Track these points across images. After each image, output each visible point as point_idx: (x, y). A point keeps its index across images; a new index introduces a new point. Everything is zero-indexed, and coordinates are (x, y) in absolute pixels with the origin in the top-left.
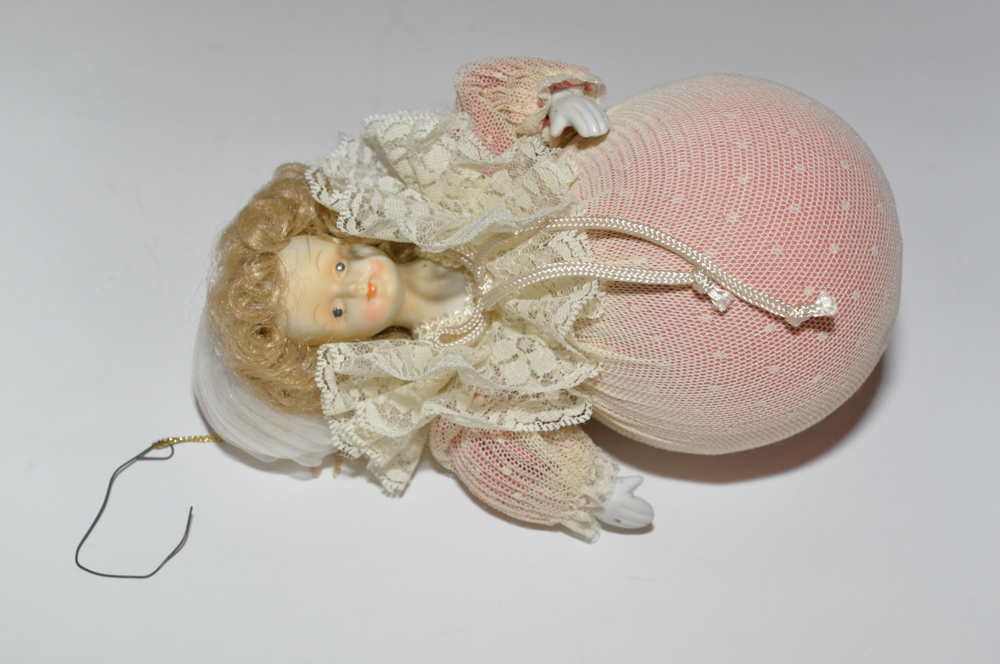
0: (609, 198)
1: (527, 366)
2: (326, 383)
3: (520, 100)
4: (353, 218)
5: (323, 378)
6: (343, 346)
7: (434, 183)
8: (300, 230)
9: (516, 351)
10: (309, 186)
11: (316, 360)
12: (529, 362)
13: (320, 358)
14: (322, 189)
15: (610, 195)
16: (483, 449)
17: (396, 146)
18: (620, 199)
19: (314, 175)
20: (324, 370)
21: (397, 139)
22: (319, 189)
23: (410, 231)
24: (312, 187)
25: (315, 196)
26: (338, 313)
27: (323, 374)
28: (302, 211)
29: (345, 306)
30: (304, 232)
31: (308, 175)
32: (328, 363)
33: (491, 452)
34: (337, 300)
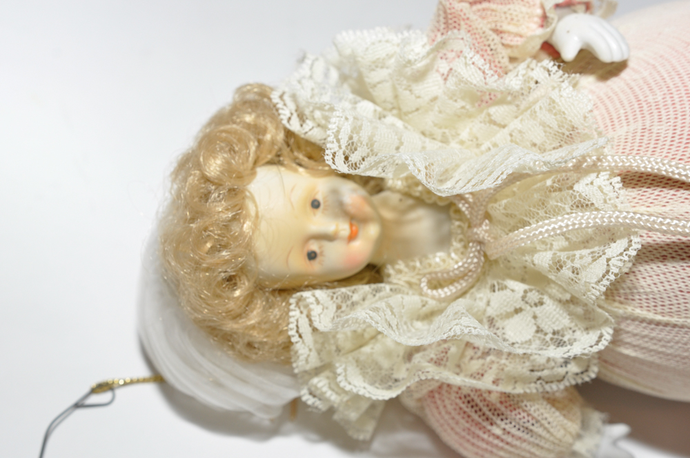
0: (639, 134)
1: (533, 321)
2: (300, 336)
3: (516, 19)
4: (341, 152)
5: (297, 332)
6: (318, 293)
7: (417, 110)
8: (266, 160)
9: (520, 304)
10: (277, 110)
11: (289, 310)
12: (535, 317)
13: (292, 307)
14: (292, 114)
15: (639, 131)
16: (472, 407)
17: (377, 67)
18: (654, 135)
19: (281, 97)
20: (297, 321)
21: (378, 59)
22: (289, 115)
23: (419, 171)
24: (280, 111)
25: (285, 122)
26: (312, 256)
27: (297, 326)
28: (268, 137)
29: (320, 248)
30: (271, 163)
31: (275, 97)
32: (301, 312)
33: (480, 410)
34: (312, 242)
